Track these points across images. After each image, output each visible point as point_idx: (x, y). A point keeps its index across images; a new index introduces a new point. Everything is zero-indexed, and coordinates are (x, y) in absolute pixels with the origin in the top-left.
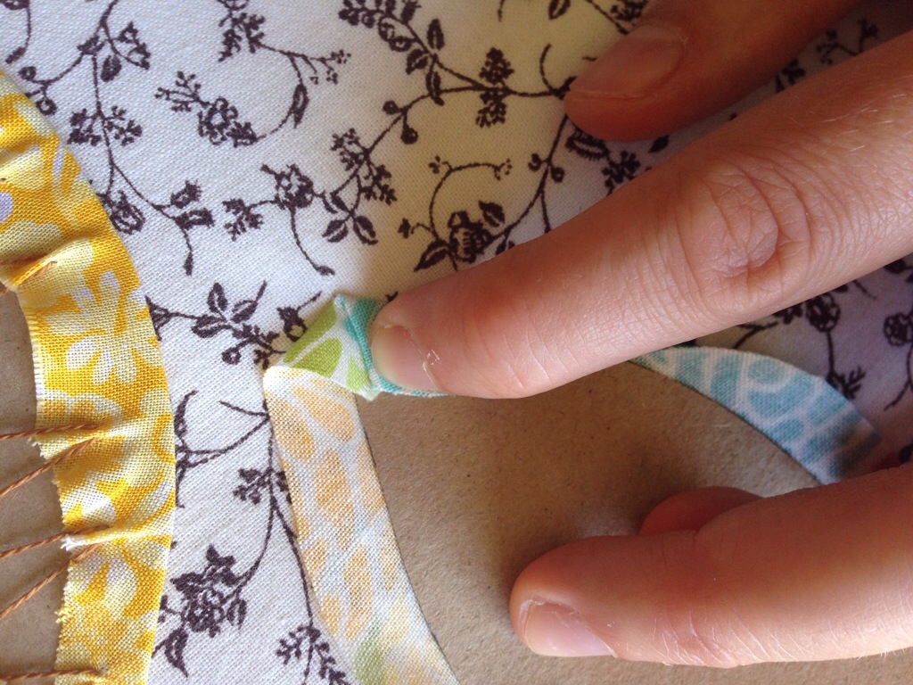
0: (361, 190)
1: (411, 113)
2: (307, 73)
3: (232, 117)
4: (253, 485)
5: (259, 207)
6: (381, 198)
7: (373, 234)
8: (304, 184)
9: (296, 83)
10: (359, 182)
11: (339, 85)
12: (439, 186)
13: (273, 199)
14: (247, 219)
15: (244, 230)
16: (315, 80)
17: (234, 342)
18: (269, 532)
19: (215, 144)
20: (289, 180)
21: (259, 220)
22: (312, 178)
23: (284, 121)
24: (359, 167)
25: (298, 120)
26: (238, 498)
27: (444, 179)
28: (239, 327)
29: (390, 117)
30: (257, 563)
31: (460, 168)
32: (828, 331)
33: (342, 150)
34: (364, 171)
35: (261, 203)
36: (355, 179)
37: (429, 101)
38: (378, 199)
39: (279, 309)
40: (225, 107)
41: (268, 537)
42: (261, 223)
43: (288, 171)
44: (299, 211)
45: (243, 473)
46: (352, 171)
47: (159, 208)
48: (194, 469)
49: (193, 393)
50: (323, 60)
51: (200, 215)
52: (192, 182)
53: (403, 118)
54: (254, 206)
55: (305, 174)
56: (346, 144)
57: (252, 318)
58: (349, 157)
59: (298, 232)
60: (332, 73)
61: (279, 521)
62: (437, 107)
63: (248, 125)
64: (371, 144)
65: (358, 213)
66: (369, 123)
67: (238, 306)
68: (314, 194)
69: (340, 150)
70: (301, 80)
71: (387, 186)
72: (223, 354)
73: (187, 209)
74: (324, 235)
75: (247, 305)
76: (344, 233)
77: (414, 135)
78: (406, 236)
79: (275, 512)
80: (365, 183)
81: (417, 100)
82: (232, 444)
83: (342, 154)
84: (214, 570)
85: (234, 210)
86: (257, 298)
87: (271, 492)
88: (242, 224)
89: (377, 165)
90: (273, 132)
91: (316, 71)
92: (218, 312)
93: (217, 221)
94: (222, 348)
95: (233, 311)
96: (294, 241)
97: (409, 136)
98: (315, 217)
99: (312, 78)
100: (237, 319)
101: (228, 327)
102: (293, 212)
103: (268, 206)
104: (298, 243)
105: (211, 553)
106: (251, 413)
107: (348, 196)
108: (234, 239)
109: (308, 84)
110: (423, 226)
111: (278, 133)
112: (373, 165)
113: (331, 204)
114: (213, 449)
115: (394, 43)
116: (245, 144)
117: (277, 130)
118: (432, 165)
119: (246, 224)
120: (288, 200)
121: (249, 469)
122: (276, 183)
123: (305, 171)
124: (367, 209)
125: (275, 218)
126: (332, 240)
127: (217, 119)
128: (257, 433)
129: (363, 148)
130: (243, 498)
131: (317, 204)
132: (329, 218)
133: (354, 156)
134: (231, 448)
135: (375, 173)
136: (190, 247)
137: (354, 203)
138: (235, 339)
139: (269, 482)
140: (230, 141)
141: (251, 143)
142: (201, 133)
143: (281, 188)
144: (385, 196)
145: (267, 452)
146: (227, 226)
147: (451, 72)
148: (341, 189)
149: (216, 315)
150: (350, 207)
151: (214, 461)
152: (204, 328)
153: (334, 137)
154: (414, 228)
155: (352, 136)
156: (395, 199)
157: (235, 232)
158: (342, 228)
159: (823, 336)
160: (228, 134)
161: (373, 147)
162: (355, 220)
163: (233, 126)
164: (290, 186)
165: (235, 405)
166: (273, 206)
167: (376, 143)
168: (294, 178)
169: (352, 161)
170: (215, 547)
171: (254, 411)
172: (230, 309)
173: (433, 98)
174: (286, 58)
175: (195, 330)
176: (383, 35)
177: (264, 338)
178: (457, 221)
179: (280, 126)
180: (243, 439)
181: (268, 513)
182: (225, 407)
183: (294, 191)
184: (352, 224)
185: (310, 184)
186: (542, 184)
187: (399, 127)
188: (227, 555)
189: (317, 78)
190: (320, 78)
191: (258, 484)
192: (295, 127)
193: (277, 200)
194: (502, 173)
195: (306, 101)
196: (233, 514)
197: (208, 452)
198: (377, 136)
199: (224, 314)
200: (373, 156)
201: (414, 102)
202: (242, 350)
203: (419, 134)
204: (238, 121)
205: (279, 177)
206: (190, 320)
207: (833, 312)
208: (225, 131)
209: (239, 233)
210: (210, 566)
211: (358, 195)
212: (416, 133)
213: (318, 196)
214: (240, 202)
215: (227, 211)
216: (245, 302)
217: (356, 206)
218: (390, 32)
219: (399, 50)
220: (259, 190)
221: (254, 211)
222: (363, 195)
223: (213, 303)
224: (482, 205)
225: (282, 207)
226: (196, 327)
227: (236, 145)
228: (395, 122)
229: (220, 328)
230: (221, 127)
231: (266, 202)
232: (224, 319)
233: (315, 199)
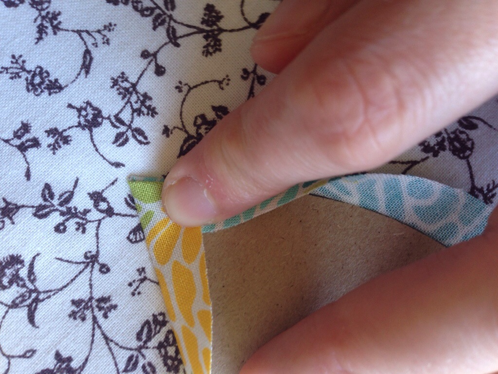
0: (134, 111)
1: (159, 56)
2: (90, 41)
3: (46, 77)
4: (81, 309)
5: (68, 131)
6: (148, 114)
7: (146, 138)
8: (96, 112)
9: (84, 49)
10: (131, 106)
11: (111, 45)
12: (184, 100)
13: (77, 124)
14: (61, 140)
15: (60, 147)
16: (96, 45)
17: (61, 219)
18: (93, 339)
19: (37, 95)
20: (86, 111)
21: (69, 139)
22: (100, 107)
23: (79, 74)
24: (131, 96)
25: (87, 72)
26: (72, 319)
27: (186, 95)
28: (64, 209)
29: (146, 60)
30: (87, 360)
31: (196, 87)
32: (466, 158)
33: (118, 87)
34: (134, 98)
35: (70, 128)
36: (129, 104)
37: (170, 45)
38: (146, 116)
39: (89, 194)
40: (41, 72)
41: (92, 342)
42: (71, 140)
43: (85, 105)
44: (95, 130)
45: (74, 302)
46: (126, 99)
47: (7, 141)
48: (43, 303)
49: (38, 255)
50: (99, 31)
51: (32, 142)
52: (25, 122)
53: (154, 59)
54: (65, 130)
55: (96, 106)
56: (120, 83)
57: (71, 202)
58: (123, 91)
59: (96, 143)
60: (105, 39)
61: (99, 331)
62: (176, 48)
63: (56, 80)
64: (136, 80)
65: (134, 126)
66: (133, 67)
67: (61, 196)
68: (103, 118)
69: (116, 87)
70: (87, 47)
71: (150, 106)
72: (55, 227)
73: (24, 139)
74: (114, 143)
75: (67, 195)
76: (127, 140)
77: (163, 70)
78: (168, 136)
79: (96, 325)
80: (136, 106)
81: (163, 46)
82: (66, 284)
83: (118, 89)
84: (60, 366)
85: (52, 135)
86: (74, 189)
87: (93, 312)
88: (58, 143)
89: (142, 93)
90: (72, 82)
91: (95, 39)
92: (49, 201)
93: (43, 144)
94: (54, 224)
95: (59, 199)
96: (94, 149)
97: (160, 71)
98: (106, 132)
99: (93, 44)
100: (61, 204)
101: (57, 210)
102: (91, 131)
103: (74, 129)
104: (97, 150)
105: (58, 356)
106: (77, 263)
107: (126, 116)
108: (54, 153)
109: (91, 48)
110: (178, 128)
111: (75, 82)
112: (140, 94)
113: (115, 123)
114: (53, 289)
115: (143, 12)
116: (56, 93)
117: (74, 80)
118: (177, 87)
119: (61, 143)
120: (87, 124)
121: (78, 299)
122: (78, 115)
123: (95, 104)
124: (140, 122)
125: (80, 137)
126: (120, 145)
127: (37, 80)
128: (81, 275)
129: (132, 84)
130: (75, 318)
131: (106, 124)
132: (115, 132)
133: (126, 89)
134: (65, 287)
135: (142, 98)
136: (27, 163)
137: (130, 120)
138: (62, 217)
139: (91, 306)
140: (46, 92)
141: (60, 91)
142: (28, 90)
143: (81, 117)
144: (150, 112)
145: (88, 287)
146: (49, 146)
147: (182, 24)
148: (120, 112)
149: (48, 204)
150: (128, 123)
151: (55, 296)
152: (41, 212)
153: (111, 79)
154: (172, 130)
155: (123, 77)
156: (156, 113)
157: (54, 149)
158: (125, 137)
159: (464, 162)
160: (45, 88)
161: (138, 82)
162: (132, 131)
163: (47, 82)
164: (87, 115)
165: (65, 259)
166: (78, 129)
167: (139, 79)
168: (89, 109)
169: (126, 93)
170: (60, 351)
171: (78, 261)
172: (57, 198)
173: (173, 43)
174: (76, 34)
175: (35, 215)
176: (136, 8)
177: (80, 213)
178: (199, 121)
179: (77, 78)
180: (72, 280)
181: (91, 327)
182: (59, 261)
183: (90, 117)
184: (131, 134)
185: (100, 112)
186: (252, 88)
187: (153, 66)
188: (67, 356)
189: (96, 43)
190: (99, 43)
191: (84, 308)
192: (86, 77)
193: (79, 125)
194: (224, 85)
195: (91, 59)
196: (70, 329)
197: (51, 291)
198: (139, 74)
199: (53, 202)
200: (138, 88)
201: (160, 48)
202: (67, 224)
203: (166, 69)
204: (50, 79)
205: (79, 110)
206: (31, 209)
207: (469, 144)
208: (43, 86)
209: (57, 149)
210: (57, 363)
211: (132, 114)
212: (164, 68)
213: (106, 118)
214: (56, 129)
215: (48, 136)
216: (66, 192)
217: (132, 122)
218: (139, 6)
219: (147, 16)
220: (68, 120)
221: (65, 134)
222: (135, 114)
223: (45, 196)
224: (214, 108)
225: (83, 129)
226: (35, 213)
227: (50, 94)
228: (149, 63)
229: (51, 212)
230: (40, 85)
231: (72, 127)
232: (53, 205)
233: (105, 121)
